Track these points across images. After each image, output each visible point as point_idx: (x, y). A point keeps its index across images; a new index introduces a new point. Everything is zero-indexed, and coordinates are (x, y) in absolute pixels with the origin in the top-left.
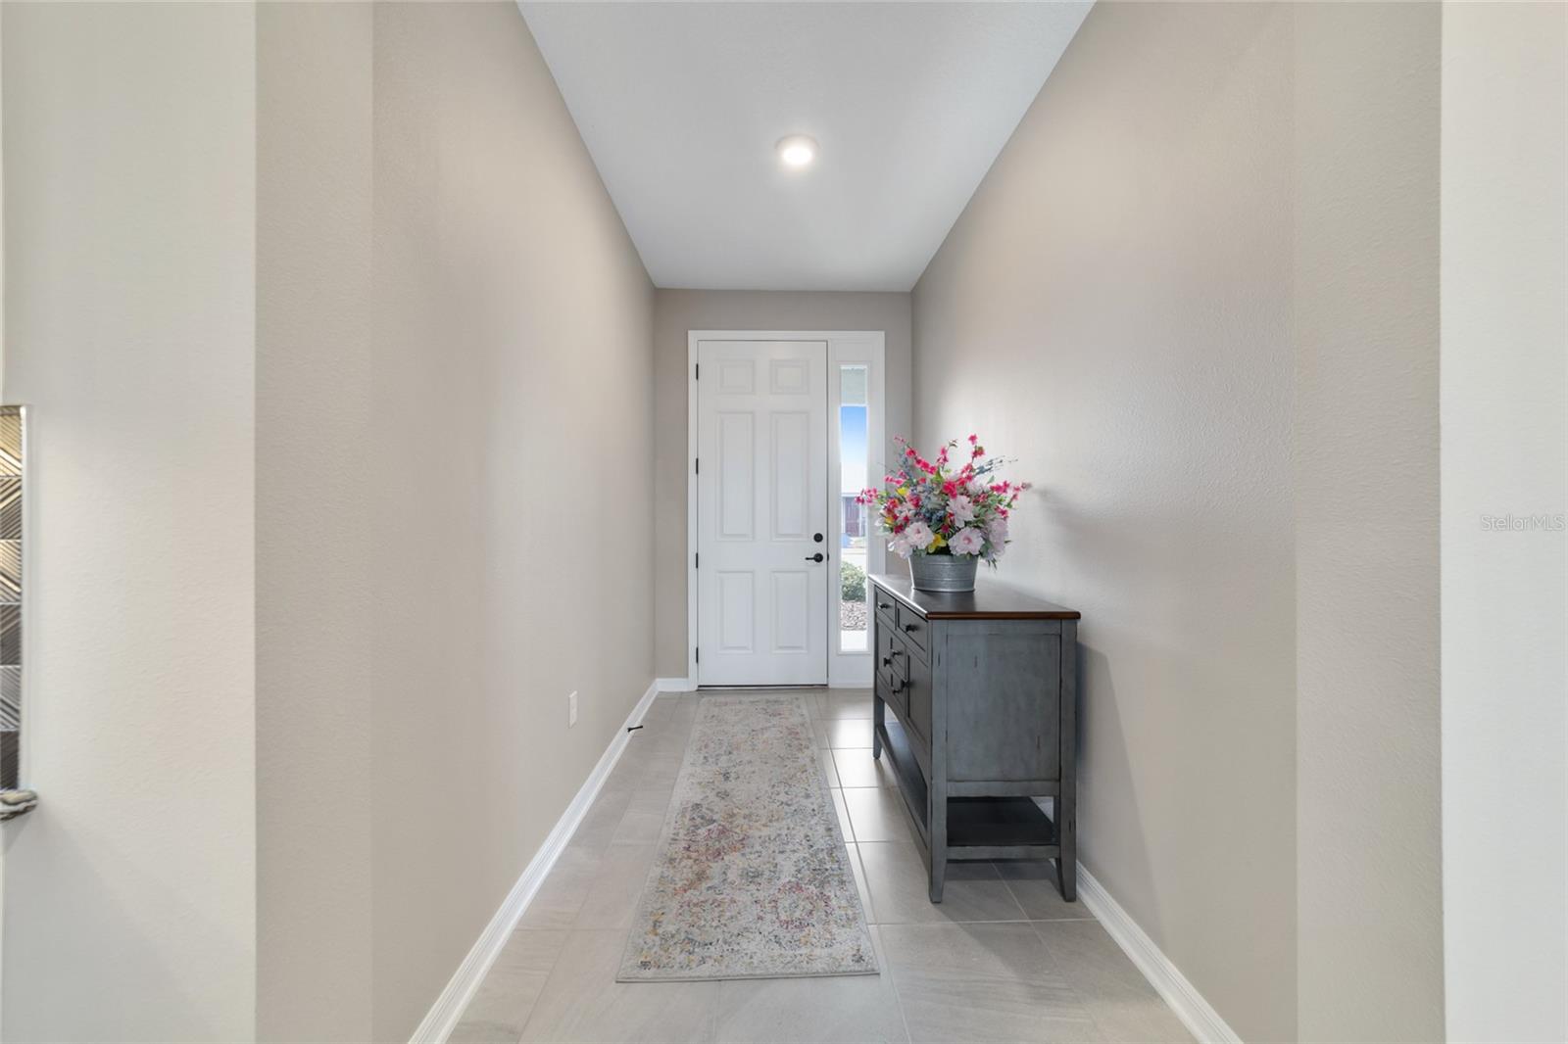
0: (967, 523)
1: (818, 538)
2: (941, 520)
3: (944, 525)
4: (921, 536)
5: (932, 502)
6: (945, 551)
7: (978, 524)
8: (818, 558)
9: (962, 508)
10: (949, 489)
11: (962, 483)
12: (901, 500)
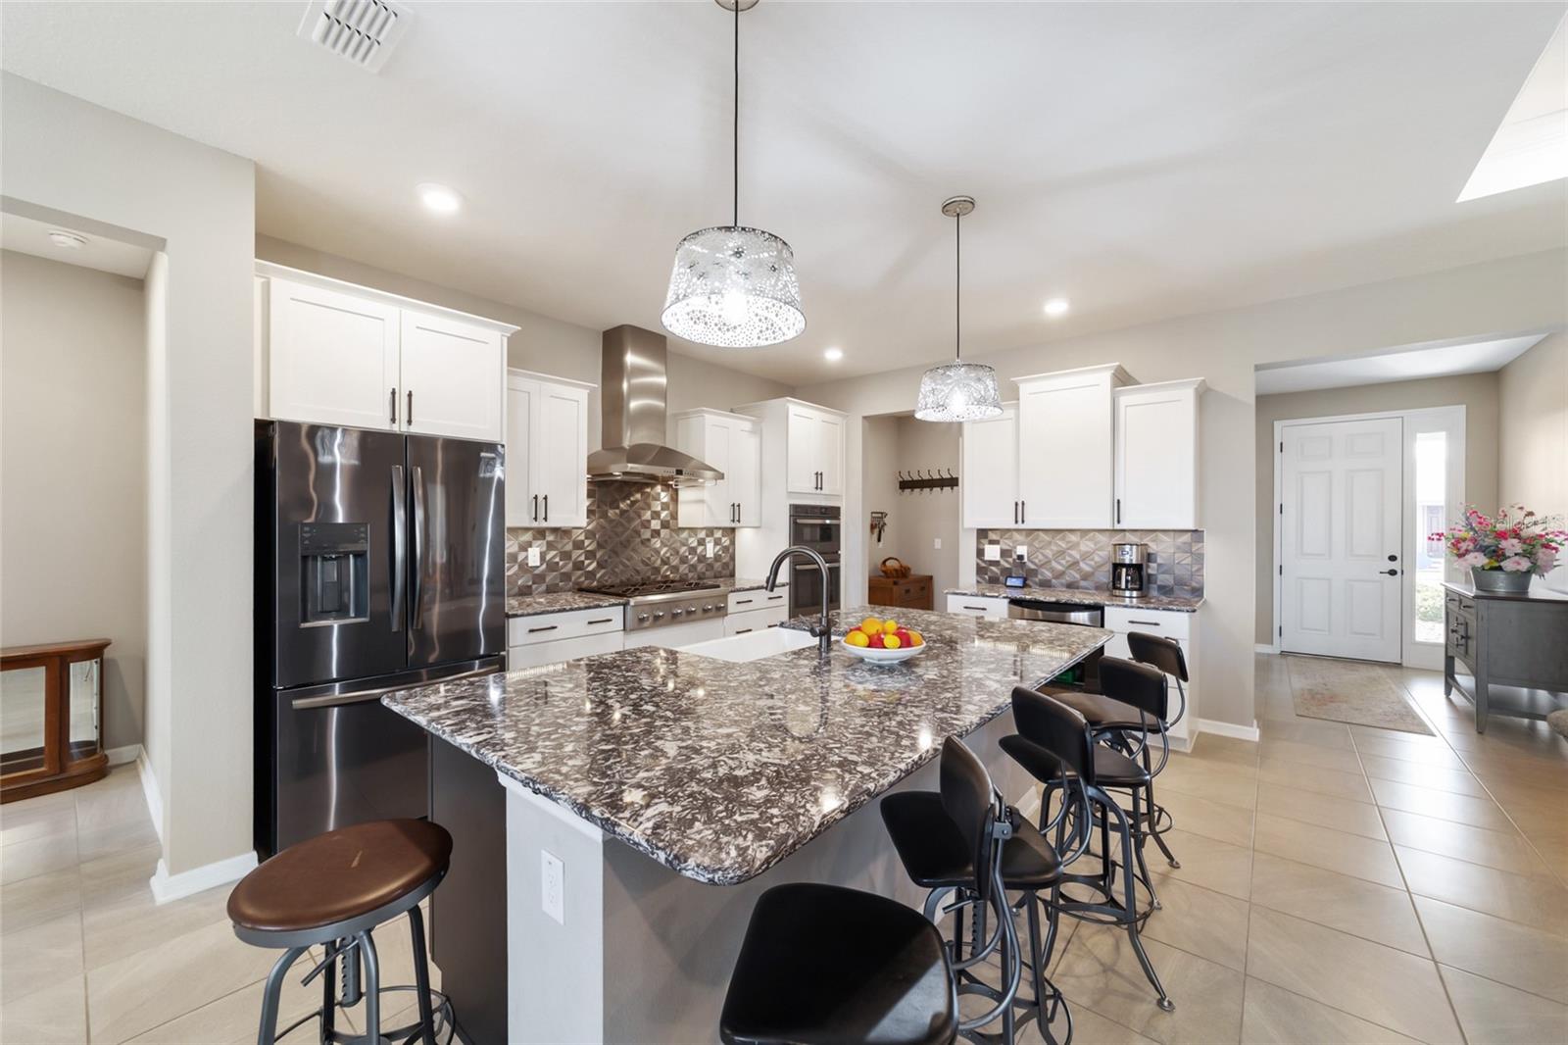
0: (1516, 554)
1: (1393, 558)
2: (1494, 551)
3: (1497, 554)
4: (1480, 560)
5: (1488, 541)
6: (1500, 568)
7: (1528, 554)
8: (1393, 573)
9: (1511, 546)
10: (1502, 535)
11: (1514, 531)
12: (1464, 540)
